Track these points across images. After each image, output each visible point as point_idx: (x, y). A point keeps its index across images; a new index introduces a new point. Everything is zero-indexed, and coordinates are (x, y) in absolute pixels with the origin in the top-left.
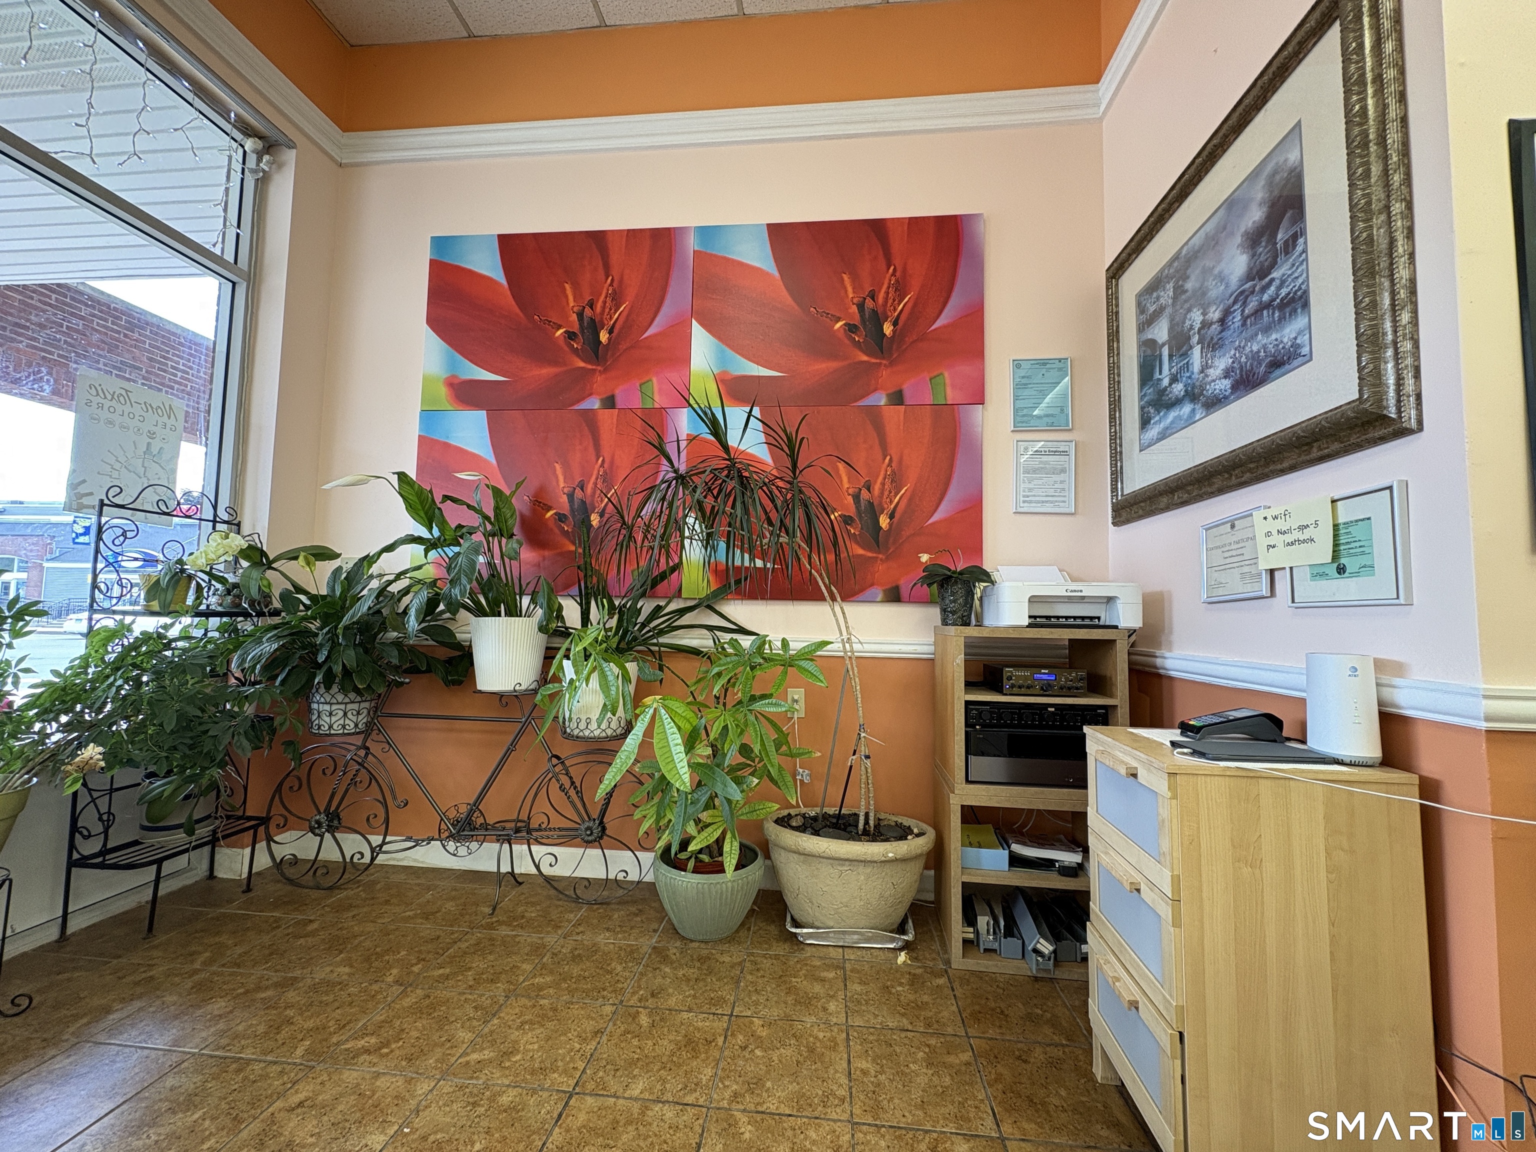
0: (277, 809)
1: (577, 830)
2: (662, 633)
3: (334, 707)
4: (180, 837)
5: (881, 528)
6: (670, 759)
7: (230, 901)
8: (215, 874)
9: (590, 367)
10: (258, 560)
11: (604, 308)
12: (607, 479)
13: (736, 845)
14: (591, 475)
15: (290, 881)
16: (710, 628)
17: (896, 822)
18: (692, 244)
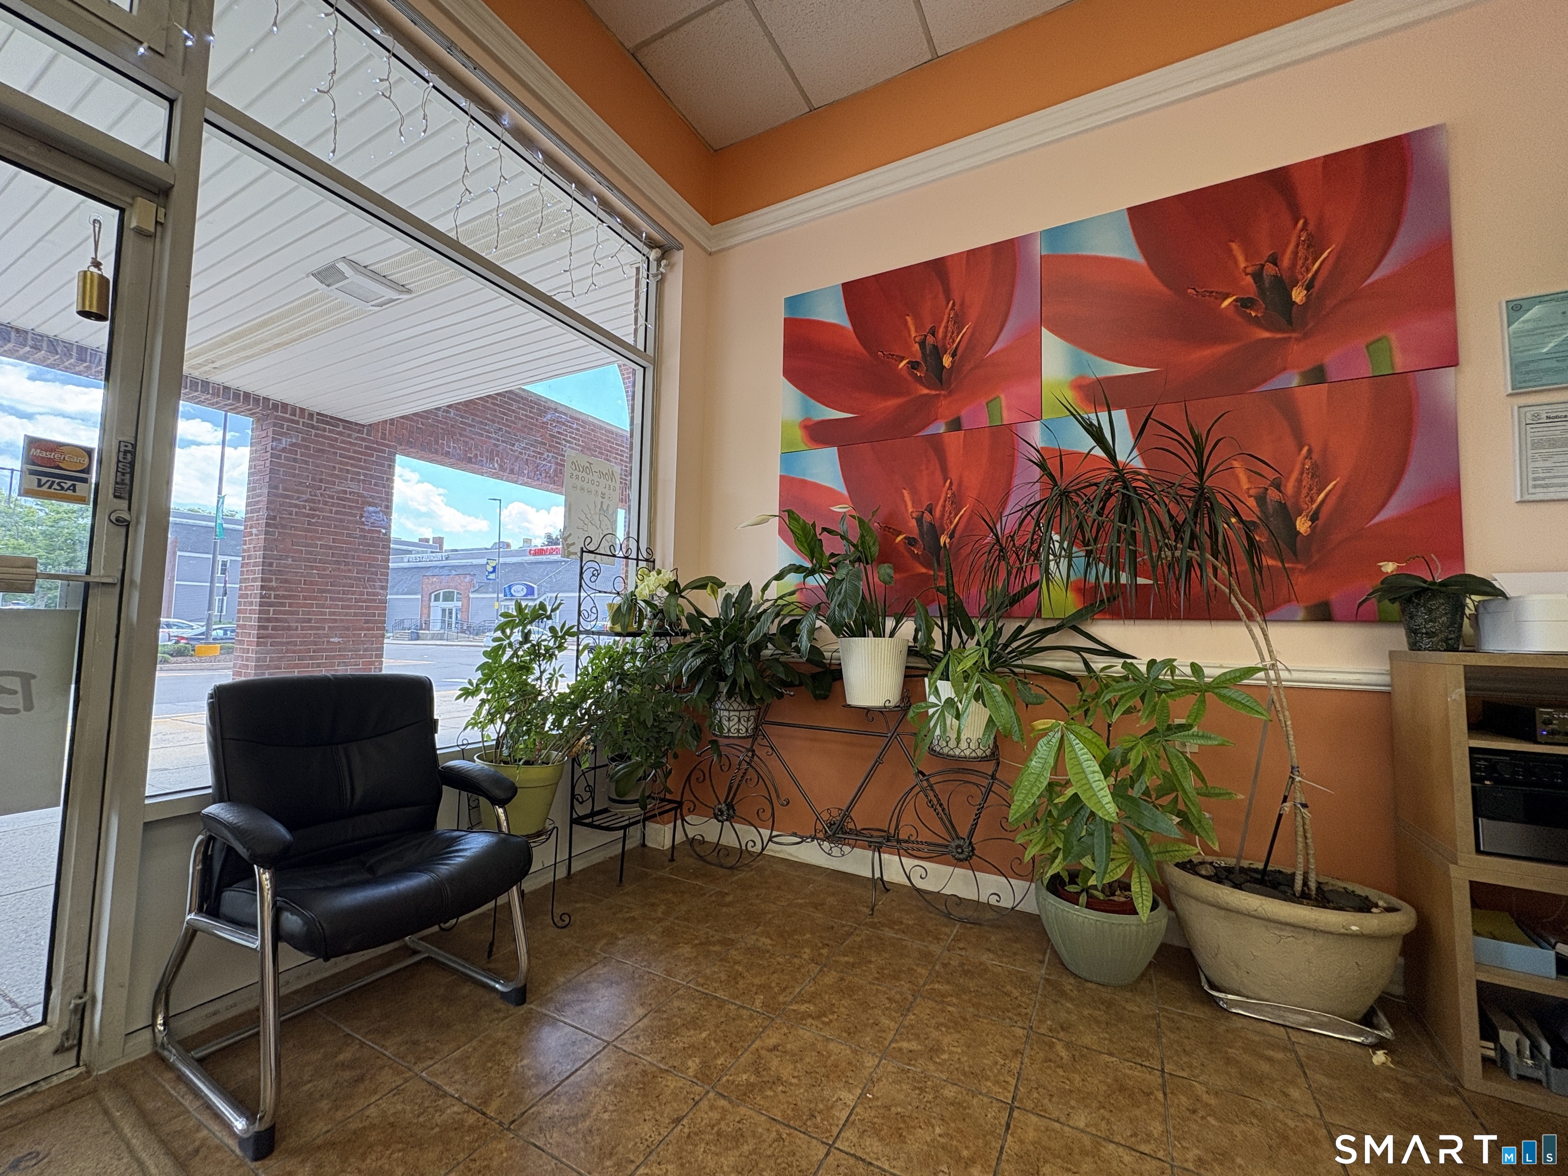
0: (688, 796)
1: (946, 846)
2: (1023, 654)
3: (732, 713)
4: (636, 810)
5: (1299, 533)
6: (1087, 787)
7: (663, 867)
8: (646, 843)
9: (933, 392)
10: (672, 590)
11: (946, 333)
12: (956, 502)
13: (1147, 887)
14: (939, 499)
15: (701, 858)
16: (1077, 650)
17: (1344, 888)
18: (1039, 249)
